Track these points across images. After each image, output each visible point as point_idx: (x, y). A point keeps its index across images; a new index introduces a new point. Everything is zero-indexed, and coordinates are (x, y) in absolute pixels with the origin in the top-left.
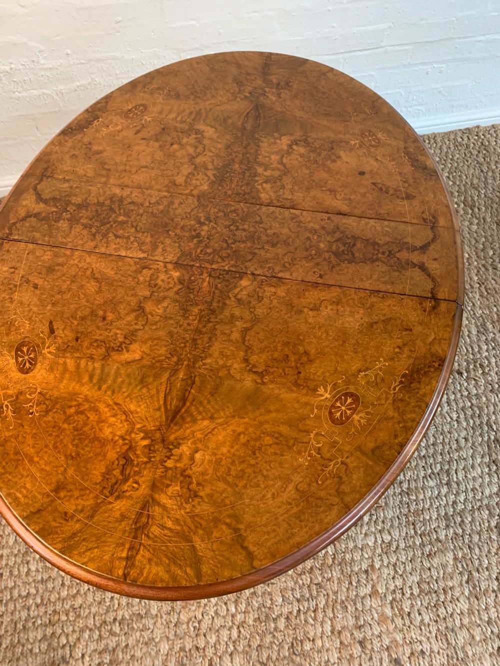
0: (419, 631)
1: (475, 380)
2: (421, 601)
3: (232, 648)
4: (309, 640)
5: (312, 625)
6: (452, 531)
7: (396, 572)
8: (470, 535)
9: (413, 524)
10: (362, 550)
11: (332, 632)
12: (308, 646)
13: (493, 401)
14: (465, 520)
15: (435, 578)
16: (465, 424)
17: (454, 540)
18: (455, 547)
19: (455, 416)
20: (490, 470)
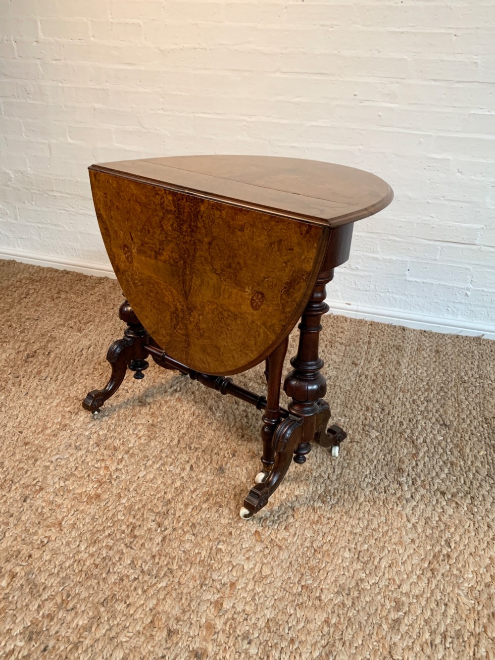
0: (237, 656)
1: (457, 503)
2: (259, 634)
3: (56, 572)
4: (125, 603)
5: (137, 594)
6: (340, 598)
7: (253, 599)
8: (358, 611)
9: (302, 575)
10: (234, 567)
11: (151, 610)
12: (120, 607)
13: (466, 527)
14: (362, 597)
15: (290, 625)
16: (420, 530)
17: (336, 607)
18: (333, 612)
19: (414, 520)
20: (423, 574)
